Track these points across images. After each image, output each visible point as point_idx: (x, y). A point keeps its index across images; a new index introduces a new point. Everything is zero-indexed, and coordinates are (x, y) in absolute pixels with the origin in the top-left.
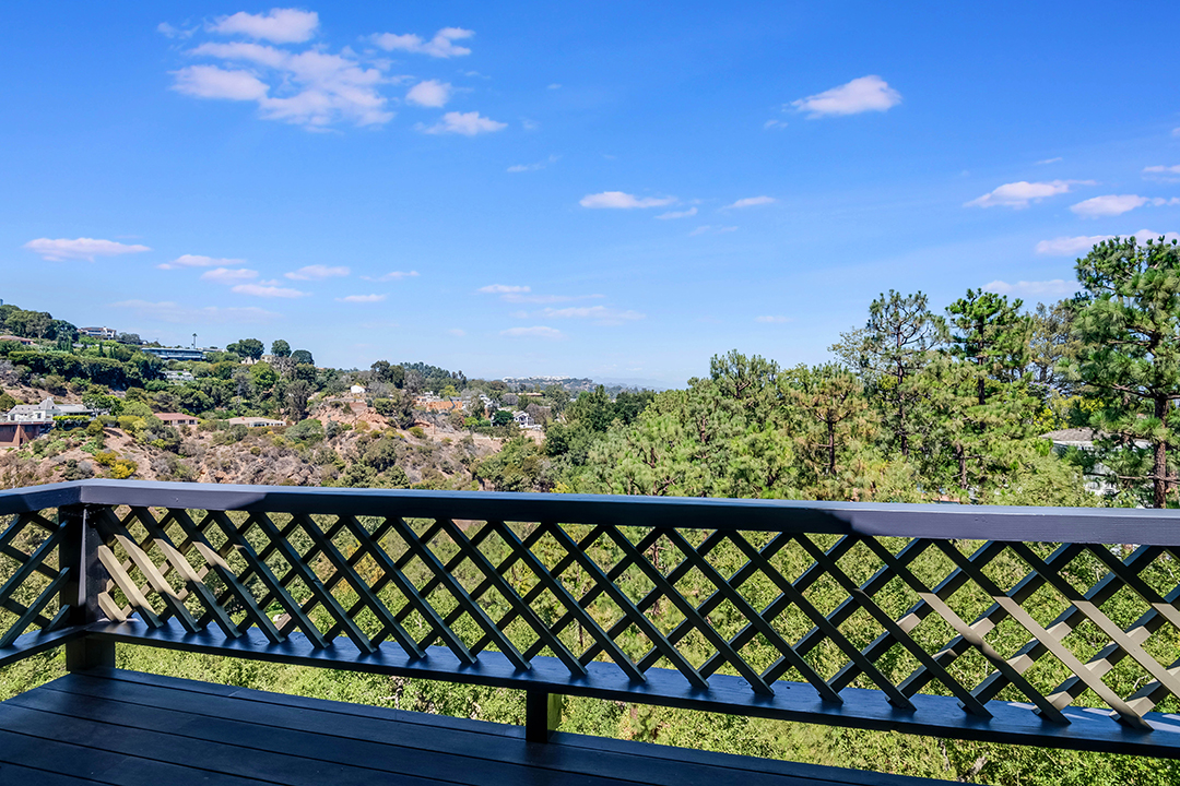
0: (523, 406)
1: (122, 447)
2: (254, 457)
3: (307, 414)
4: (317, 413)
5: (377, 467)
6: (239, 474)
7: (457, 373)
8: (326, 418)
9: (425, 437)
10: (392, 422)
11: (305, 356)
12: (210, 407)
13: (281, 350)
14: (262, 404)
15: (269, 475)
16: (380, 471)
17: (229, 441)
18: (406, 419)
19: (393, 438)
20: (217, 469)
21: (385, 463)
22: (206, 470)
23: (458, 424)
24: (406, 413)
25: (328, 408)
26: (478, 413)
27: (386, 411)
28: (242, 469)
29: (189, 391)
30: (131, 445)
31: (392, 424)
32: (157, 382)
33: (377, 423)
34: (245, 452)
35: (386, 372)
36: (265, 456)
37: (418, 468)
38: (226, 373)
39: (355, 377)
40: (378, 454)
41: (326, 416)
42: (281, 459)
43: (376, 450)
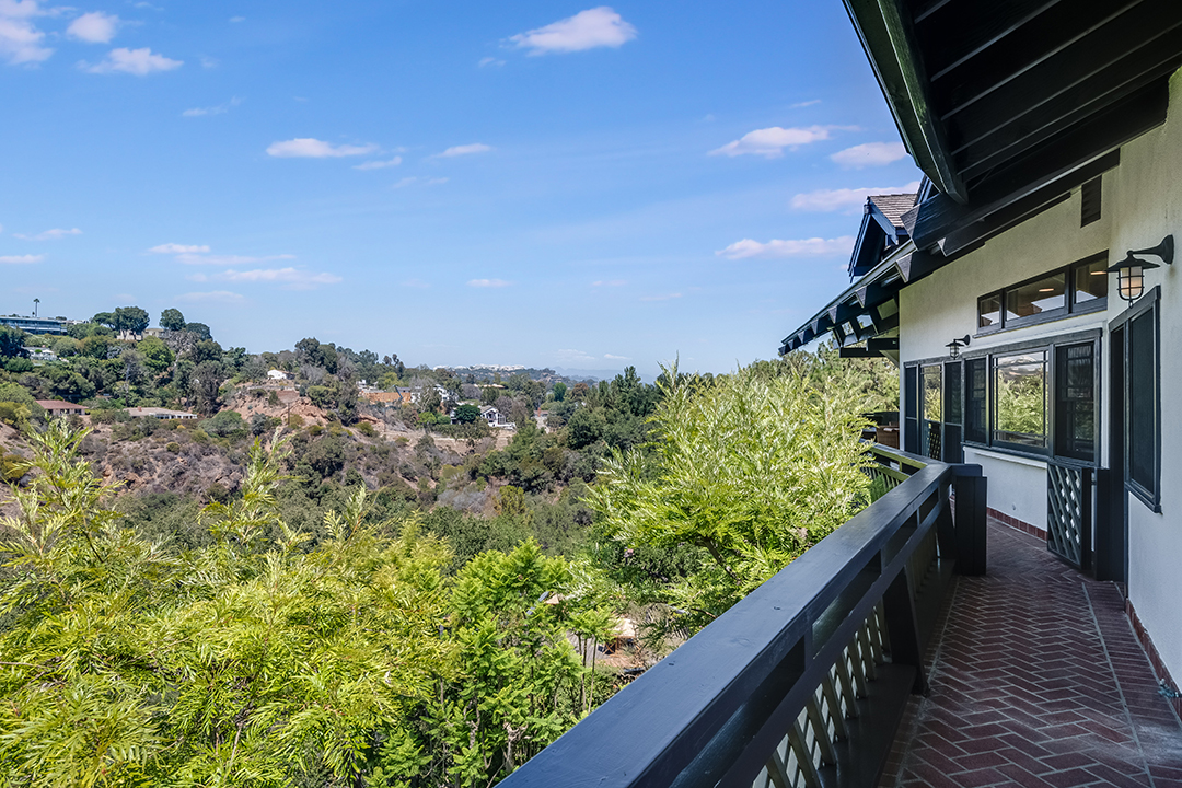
0: (491, 398)
1: (6, 440)
2: (172, 455)
3: (220, 404)
4: (234, 403)
5: (322, 471)
6: (155, 477)
7: (391, 357)
8: (247, 411)
9: (377, 434)
10: (332, 415)
11: (202, 331)
12: (91, 394)
13: (173, 322)
14: (157, 392)
15: (192, 478)
16: (324, 477)
17: (133, 435)
18: (349, 412)
19: (340, 435)
20: (126, 469)
21: (331, 467)
22: (109, 471)
23: (410, 420)
24: (349, 406)
25: (248, 398)
26: (434, 406)
27: (323, 402)
28: (158, 470)
29: (62, 373)
30: (17, 438)
31: (330, 418)
32: (19, 360)
33: (312, 417)
34: (160, 449)
35: (313, 352)
36: (186, 454)
37: (374, 473)
38: (100, 351)
39: (271, 360)
40: (323, 454)
41: (245, 408)
42: (205, 458)
43: (319, 449)
